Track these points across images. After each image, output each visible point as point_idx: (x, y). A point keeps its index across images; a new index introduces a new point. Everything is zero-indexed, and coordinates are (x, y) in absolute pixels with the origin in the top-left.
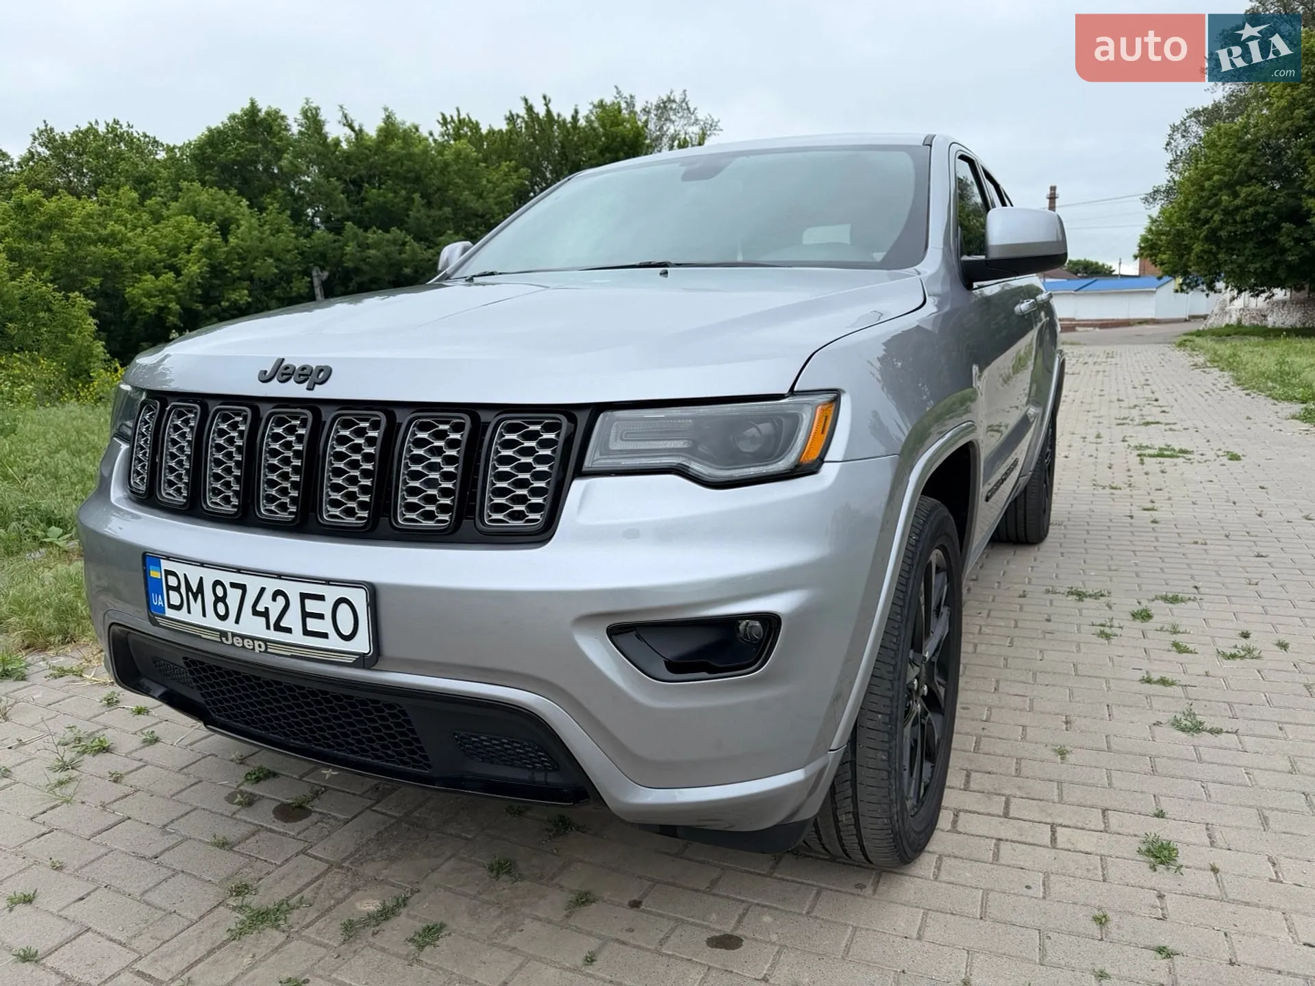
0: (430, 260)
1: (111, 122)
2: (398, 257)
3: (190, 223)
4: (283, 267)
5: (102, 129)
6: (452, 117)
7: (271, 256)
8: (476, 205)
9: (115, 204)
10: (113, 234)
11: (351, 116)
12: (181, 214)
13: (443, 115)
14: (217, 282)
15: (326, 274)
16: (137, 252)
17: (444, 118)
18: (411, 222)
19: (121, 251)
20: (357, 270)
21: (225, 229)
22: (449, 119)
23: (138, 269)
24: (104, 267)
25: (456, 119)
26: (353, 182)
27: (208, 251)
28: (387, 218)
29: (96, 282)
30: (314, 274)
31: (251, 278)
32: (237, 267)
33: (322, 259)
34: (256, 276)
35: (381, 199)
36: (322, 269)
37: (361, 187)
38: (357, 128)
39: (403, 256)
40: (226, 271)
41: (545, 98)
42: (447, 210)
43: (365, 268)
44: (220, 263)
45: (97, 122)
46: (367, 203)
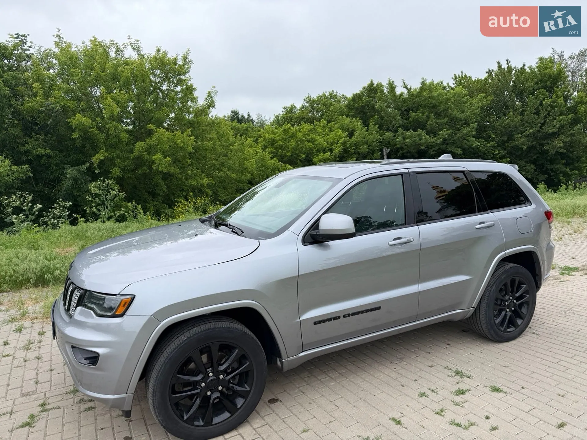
0: (434, 142)
1: (331, 91)
2: (419, 142)
3: (340, 132)
4: (371, 148)
5: (327, 94)
6: (459, 76)
7: (367, 144)
8: (461, 116)
9: (319, 125)
10: (312, 139)
11: (407, 83)
12: (338, 129)
13: (455, 75)
14: (345, 155)
15: (389, 150)
16: (319, 144)
17: (455, 76)
18: (428, 126)
19: (313, 144)
20: (402, 148)
21: (351, 135)
22: (458, 77)
23: (319, 151)
24: (307, 151)
25: (460, 76)
26: (406, 110)
27: (344, 143)
28: (418, 125)
29: (304, 156)
30: (384, 150)
31: (359, 153)
32: (354, 149)
33: (388, 144)
34: (360, 152)
35: (416, 117)
36: (388, 148)
37: (408, 112)
38: (409, 88)
39: (422, 141)
40: (349, 151)
41: (507, 60)
42: (446, 119)
43: (404, 147)
44: (347, 148)
45: (326, 92)
46: (410, 119)
